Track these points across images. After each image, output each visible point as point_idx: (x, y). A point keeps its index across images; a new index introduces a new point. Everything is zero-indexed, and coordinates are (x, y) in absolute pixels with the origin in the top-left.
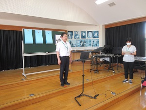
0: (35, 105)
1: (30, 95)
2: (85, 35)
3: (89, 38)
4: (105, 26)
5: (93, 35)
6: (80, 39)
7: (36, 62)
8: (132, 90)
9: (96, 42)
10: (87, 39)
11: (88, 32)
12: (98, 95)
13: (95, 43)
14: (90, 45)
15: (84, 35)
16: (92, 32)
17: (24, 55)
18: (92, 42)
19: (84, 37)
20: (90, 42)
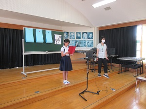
0: (42, 102)
1: (36, 92)
2: (81, 36)
3: (84, 38)
4: (100, 28)
5: (88, 36)
6: (76, 39)
7: (32, 61)
8: (128, 86)
9: (90, 42)
10: (82, 39)
11: (83, 33)
12: (100, 91)
13: (89, 44)
14: (85, 45)
15: (79, 36)
16: (86, 33)
17: (24, 53)
18: (87, 43)
19: (79, 38)
20: (85, 42)
